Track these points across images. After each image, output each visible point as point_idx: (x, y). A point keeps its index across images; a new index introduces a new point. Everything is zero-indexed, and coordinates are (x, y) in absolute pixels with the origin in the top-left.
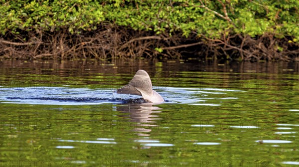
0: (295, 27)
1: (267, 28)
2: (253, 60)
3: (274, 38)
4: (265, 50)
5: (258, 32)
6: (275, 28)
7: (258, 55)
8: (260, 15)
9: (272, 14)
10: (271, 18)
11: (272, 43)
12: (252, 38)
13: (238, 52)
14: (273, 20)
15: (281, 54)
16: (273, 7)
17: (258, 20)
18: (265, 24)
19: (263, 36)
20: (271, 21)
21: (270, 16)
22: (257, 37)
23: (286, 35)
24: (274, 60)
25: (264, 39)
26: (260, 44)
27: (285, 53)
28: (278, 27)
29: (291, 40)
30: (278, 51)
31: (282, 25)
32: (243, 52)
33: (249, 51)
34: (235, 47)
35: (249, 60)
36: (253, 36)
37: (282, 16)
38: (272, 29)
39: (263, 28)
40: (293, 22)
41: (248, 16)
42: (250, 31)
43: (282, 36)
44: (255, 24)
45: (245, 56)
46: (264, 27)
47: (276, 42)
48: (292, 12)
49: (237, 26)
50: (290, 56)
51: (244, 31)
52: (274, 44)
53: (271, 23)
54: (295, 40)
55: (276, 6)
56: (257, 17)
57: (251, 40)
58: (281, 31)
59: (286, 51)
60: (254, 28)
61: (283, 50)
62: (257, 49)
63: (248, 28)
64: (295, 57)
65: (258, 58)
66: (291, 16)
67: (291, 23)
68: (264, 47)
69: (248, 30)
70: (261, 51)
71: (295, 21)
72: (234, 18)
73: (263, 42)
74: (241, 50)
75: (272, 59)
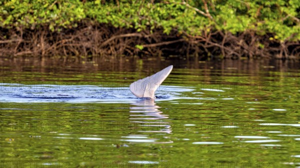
0: (276, 24)
1: (249, 25)
2: (235, 58)
3: (255, 34)
4: (246, 47)
5: (239, 28)
6: (256, 25)
7: (240, 52)
8: (242, 12)
9: (253, 10)
10: (252, 14)
11: (253, 40)
12: (233, 35)
13: (219, 49)
14: (254, 17)
15: (262, 51)
16: (254, 3)
17: (239, 17)
18: (247, 21)
19: (245, 33)
20: (252, 18)
21: (251, 13)
22: (238, 34)
23: (267, 32)
24: (255, 57)
25: (245, 36)
26: (241, 41)
27: (267, 50)
28: (259, 24)
29: (273, 37)
30: (260, 48)
31: (264, 22)
32: (224, 49)
33: (230, 48)
34: (216, 44)
35: (230, 57)
36: (234, 33)
37: (263, 12)
38: (253, 26)
39: (244, 25)
40: (274, 18)
41: (230, 13)
42: (232, 28)
43: (263, 33)
44: (236, 21)
45: (226, 53)
46: (246, 24)
47: (258, 39)
48: (273, 9)
49: (219, 23)
50: (272, 53)
51: (225, 28)
52: (256, 41)
53: (252, 20)
54: (276, 37)
55: (257, 3)
56: (238, 13)
57: (233, 37)
58: (262, 28)
59: (268, 48)
60: (235, 25)
61: (265, 47)
62: (238, 46)
63: (229, 25)
64: (276, 54)
65: (239, 55)
66: (273, 13)
67: (273, 20)
68: (245, 44)
69: (229, 27)
70: (242, 48)
71: (276, 18)
72: (215, 15)
73: (244, 39)
74: (222, 47)
75: (253, 56)
